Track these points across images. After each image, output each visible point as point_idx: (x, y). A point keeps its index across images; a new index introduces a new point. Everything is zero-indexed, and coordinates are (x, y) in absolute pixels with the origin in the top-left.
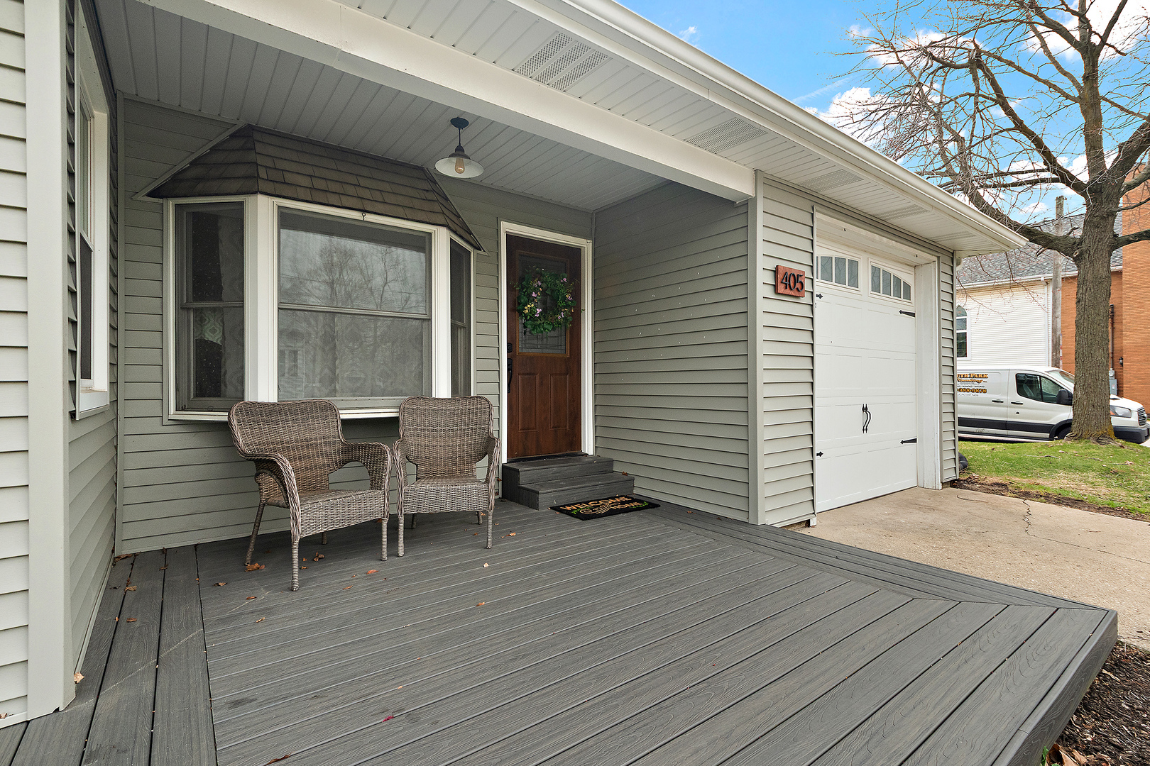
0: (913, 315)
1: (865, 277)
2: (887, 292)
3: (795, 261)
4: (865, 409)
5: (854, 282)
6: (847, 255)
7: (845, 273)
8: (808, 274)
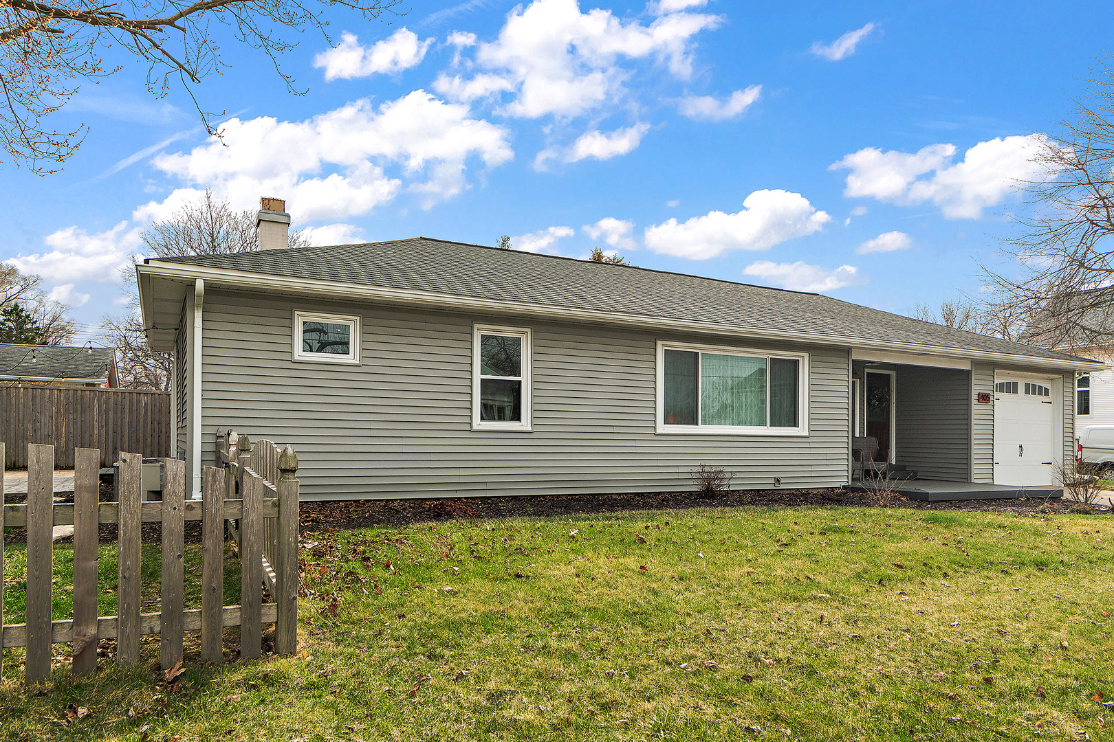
0: (1051, 403)
1: (1021, 388)
2: (1034, 393)
3: (986, 389)
4: (1021, 447)
5: (1015, 391)
6: (1011, 380)
7: (1011, 388)
8: (992, 394)
